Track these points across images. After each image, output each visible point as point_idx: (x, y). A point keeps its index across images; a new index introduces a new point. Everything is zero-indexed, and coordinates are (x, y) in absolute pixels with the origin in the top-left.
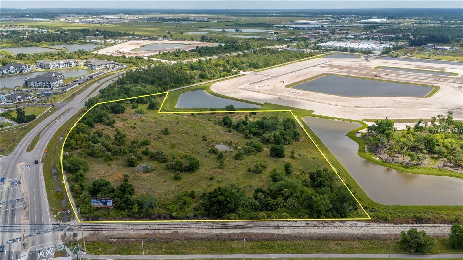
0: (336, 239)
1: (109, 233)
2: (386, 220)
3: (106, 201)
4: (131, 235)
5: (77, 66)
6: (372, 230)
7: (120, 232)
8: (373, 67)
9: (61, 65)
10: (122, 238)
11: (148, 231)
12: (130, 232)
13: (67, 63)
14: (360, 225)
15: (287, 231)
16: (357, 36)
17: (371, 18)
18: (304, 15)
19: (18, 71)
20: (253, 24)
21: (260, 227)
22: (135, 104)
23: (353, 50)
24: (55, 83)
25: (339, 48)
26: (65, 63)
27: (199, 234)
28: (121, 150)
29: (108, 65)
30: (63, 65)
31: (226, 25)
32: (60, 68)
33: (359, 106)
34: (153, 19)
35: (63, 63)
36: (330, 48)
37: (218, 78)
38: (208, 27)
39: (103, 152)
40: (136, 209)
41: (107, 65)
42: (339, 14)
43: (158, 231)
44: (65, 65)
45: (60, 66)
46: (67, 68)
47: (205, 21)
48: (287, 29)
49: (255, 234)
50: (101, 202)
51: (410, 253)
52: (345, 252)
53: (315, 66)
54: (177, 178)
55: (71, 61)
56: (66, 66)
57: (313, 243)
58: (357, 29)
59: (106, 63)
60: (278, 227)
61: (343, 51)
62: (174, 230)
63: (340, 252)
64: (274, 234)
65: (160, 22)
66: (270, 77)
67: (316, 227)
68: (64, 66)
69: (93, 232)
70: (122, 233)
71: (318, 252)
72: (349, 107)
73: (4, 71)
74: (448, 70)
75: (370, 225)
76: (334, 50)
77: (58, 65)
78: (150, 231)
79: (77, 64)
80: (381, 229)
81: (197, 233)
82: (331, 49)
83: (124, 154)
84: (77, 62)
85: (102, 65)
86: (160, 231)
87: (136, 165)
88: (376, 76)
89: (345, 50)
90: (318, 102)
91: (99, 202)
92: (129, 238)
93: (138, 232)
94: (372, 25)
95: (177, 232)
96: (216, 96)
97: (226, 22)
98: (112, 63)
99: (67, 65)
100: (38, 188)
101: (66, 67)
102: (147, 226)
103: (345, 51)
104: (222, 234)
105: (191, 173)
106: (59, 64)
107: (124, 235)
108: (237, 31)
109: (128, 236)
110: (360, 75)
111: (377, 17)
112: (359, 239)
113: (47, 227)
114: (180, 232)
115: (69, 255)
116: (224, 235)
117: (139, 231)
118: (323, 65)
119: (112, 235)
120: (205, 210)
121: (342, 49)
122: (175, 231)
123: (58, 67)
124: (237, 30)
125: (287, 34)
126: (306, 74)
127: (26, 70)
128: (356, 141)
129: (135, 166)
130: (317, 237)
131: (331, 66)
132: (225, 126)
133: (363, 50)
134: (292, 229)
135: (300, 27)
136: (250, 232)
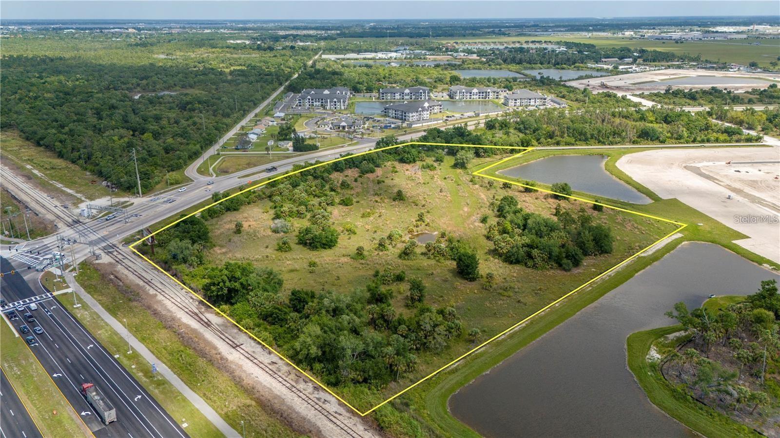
4: (128, 279)
5: (497, 98)
7: (126, 272)
9: (474, 95)
10: (118, 279)
11: (141, 283)
12: (130, 277)
13: (483, 93)
19: (413, 97)
24: (411, 115)
26: (480, 93)
29: (532, 101)
30: (476, 95)
32: (470, 98)
35: (477, 91)
41: (530, 99)
44: (480, 95)
45: (471, 96)
46: (481, 99)
55: (489, 90)
56: (481, 97)
59: (530, 98)
60: (235, 347)
68: (477, 97)
69: (114, 262)
73: (396, 95)
77: (469, 94)
79: (497, 95)
84: (498, 93)
85: (521, 99)
99: (483, 95)
101: (479, 98)
102: (151, 278)
106: (471, 93)
107: (124, 277)
109: (125, 279)
117: (138, 279)
123: (468, 97)
127: (423, 97)
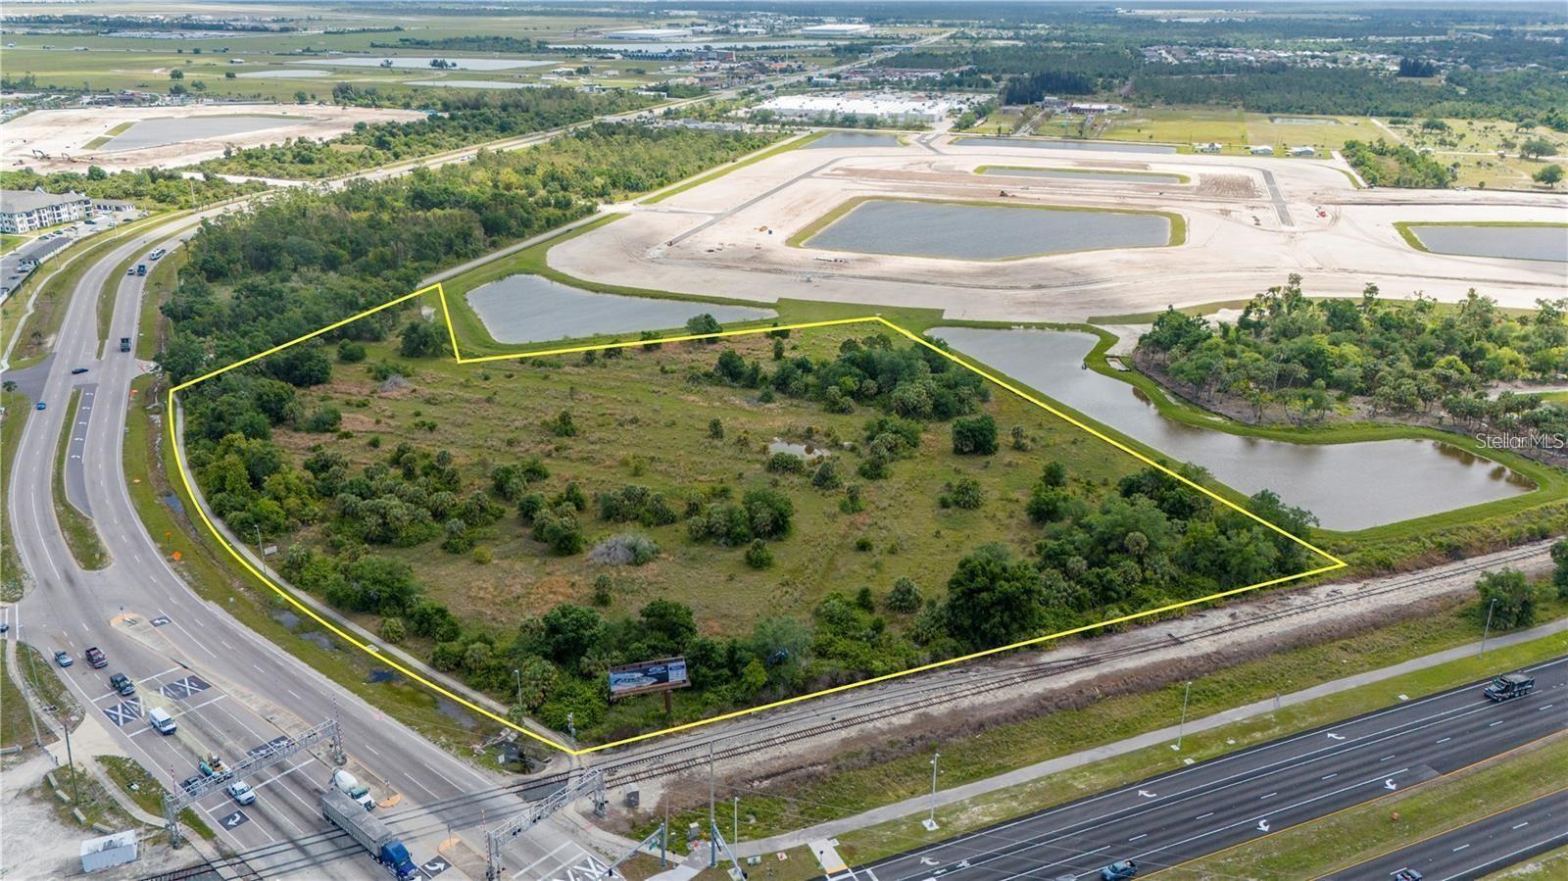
0: (1332, 639)
1: (729, 767)
2: (1388, 569)
3: (666, 668)
4: (801, 756)
6: (1384, 596)
7: (759, 756)
8: (970, 169)
10: (784, 773)
11: (843, 734)
12: (790, 749)
14: (1349, 593)
15: (1206, 646)
16: (838, 77)
17: (820, 22)
18: (607, 10)
20: (467, 40)
21: (1128, 650)
22: (352, 346)
23: (871, 122)
25: (828, 116)
27: (992, 705)
28: (482, 507)
31: (373, 46)
33: (1044, 283)
34: (41, 21)
36: (801, 116)
37: (542, 230)
38: (308, 50)
39: (421, 521)
40: (757, 674)
41: (57, 208)
42: (717, 9)
43: (870, 725)
47: (273, 31)
48: (603, 58)
49: (1137, 671)
50: (646, 675)
51: (1506, 631)
52: (1378, 665)
53: (808, 175)
54: (756, 563)
57: (1291, 660)
58: (814, 56)
59: (53, 204)
60: (1177, 642)
61: (841, 125)
62: (916, 711)
63: (1368, 666)
64: (1180, 660)
65: (83, 35)
66: (710, 218)
67: (1257, 619)
69: (673, 776)
70: (767, 756)
71: (1323, 679)
72: (1016, 288)
74: (1155, 169)
75: (1368, 588)
76: (818, 123)
78: (848, 730)
80: (1401, 592)
81: (984, 706)
82: (805, 119)
83: (497, 518)
85: (38, 210)
86: (878, 724)
87: (582, 546)
88: (1003, 194)
89: (850, 121)
90: (925, 283)
91: (640, 675)
92: (802, 767)
93: (813, 744)
94: (847, 43)
95: (925, 715)
96: (597, 292)
97: (357, 32)
98: (79, 202)
100: (297, 682)
102: (823, 719)
103: (850, 127)
104: (1053, 691)
105: (781, 540)
107: (781, 762)
108: (438, 65)
109: (796, 763)
110: (960, 195)
111: (833, 19)
112: (1376, 626)
113: (493, 801)
114: (935, 714)
115: (677, 865)
116: (1063, 692)
117: (816, 738)
118: (827, 170)
119: (741, 772)
120: (952, 635)
121: (839, 118)
122: (920, 715)
124: (435, 61)
125: (617, 73)
126: (809, 202)
128: (1124, 380)
129: (579, 551)
130: (1284, 643)
131: (851, 173)
132: (735, 384)
133: (900, 119)
134: (1211, 638)
135: (640, 51)
136: (1121, 670)
